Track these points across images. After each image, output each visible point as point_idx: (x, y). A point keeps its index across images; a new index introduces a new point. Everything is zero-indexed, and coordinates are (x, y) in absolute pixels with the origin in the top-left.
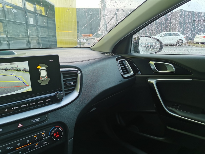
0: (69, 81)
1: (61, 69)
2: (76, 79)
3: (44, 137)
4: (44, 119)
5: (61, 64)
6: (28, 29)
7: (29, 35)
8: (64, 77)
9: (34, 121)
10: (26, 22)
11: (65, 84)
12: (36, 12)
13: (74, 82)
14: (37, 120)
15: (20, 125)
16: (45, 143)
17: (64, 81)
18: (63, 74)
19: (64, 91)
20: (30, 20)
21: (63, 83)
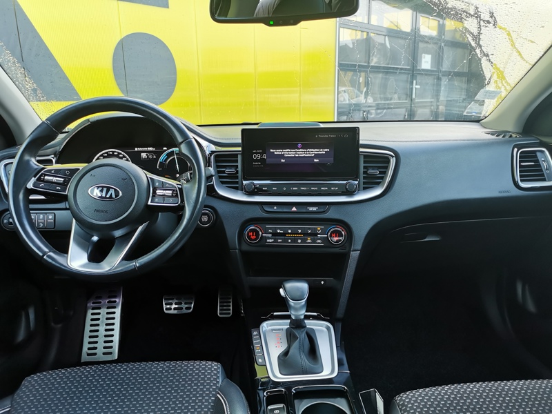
0: (373, 168)
1: (361, 150)
2: (387, 168)
3: (319, 234)
4: (322, 210)
5: (361, 142)
6: (415, 82)
7: (414, 96)
8: (365, 162)
9: (311, 209)
10: (413, 67)
11: (365, 173)
12: (443, 37)
13: (380, 173)
14: (314, 209)
15: (294, 209)
16: (319, 241)
17: (365, 167)
18: (365, 157)
19: (362, 183)
20: (423, 60)
21: (362, 170)
